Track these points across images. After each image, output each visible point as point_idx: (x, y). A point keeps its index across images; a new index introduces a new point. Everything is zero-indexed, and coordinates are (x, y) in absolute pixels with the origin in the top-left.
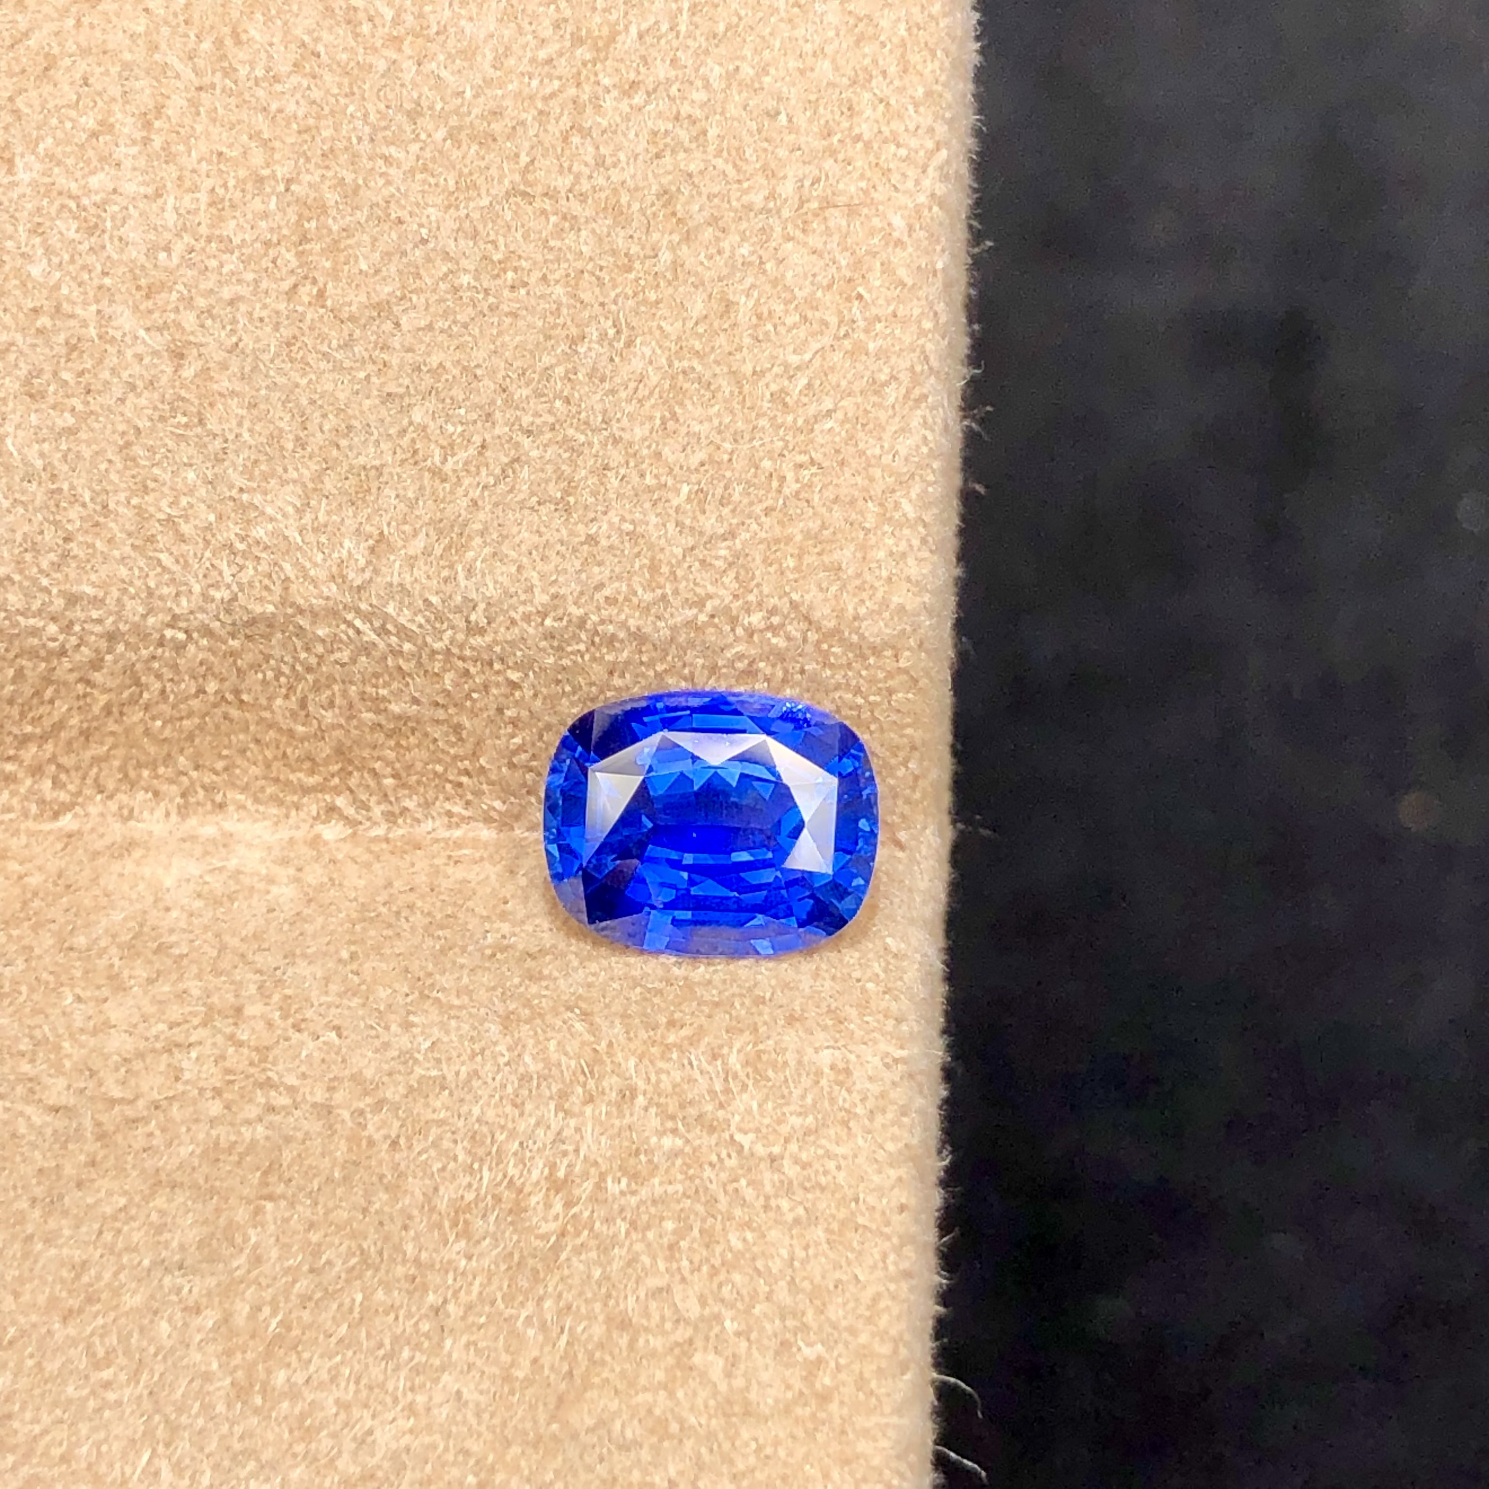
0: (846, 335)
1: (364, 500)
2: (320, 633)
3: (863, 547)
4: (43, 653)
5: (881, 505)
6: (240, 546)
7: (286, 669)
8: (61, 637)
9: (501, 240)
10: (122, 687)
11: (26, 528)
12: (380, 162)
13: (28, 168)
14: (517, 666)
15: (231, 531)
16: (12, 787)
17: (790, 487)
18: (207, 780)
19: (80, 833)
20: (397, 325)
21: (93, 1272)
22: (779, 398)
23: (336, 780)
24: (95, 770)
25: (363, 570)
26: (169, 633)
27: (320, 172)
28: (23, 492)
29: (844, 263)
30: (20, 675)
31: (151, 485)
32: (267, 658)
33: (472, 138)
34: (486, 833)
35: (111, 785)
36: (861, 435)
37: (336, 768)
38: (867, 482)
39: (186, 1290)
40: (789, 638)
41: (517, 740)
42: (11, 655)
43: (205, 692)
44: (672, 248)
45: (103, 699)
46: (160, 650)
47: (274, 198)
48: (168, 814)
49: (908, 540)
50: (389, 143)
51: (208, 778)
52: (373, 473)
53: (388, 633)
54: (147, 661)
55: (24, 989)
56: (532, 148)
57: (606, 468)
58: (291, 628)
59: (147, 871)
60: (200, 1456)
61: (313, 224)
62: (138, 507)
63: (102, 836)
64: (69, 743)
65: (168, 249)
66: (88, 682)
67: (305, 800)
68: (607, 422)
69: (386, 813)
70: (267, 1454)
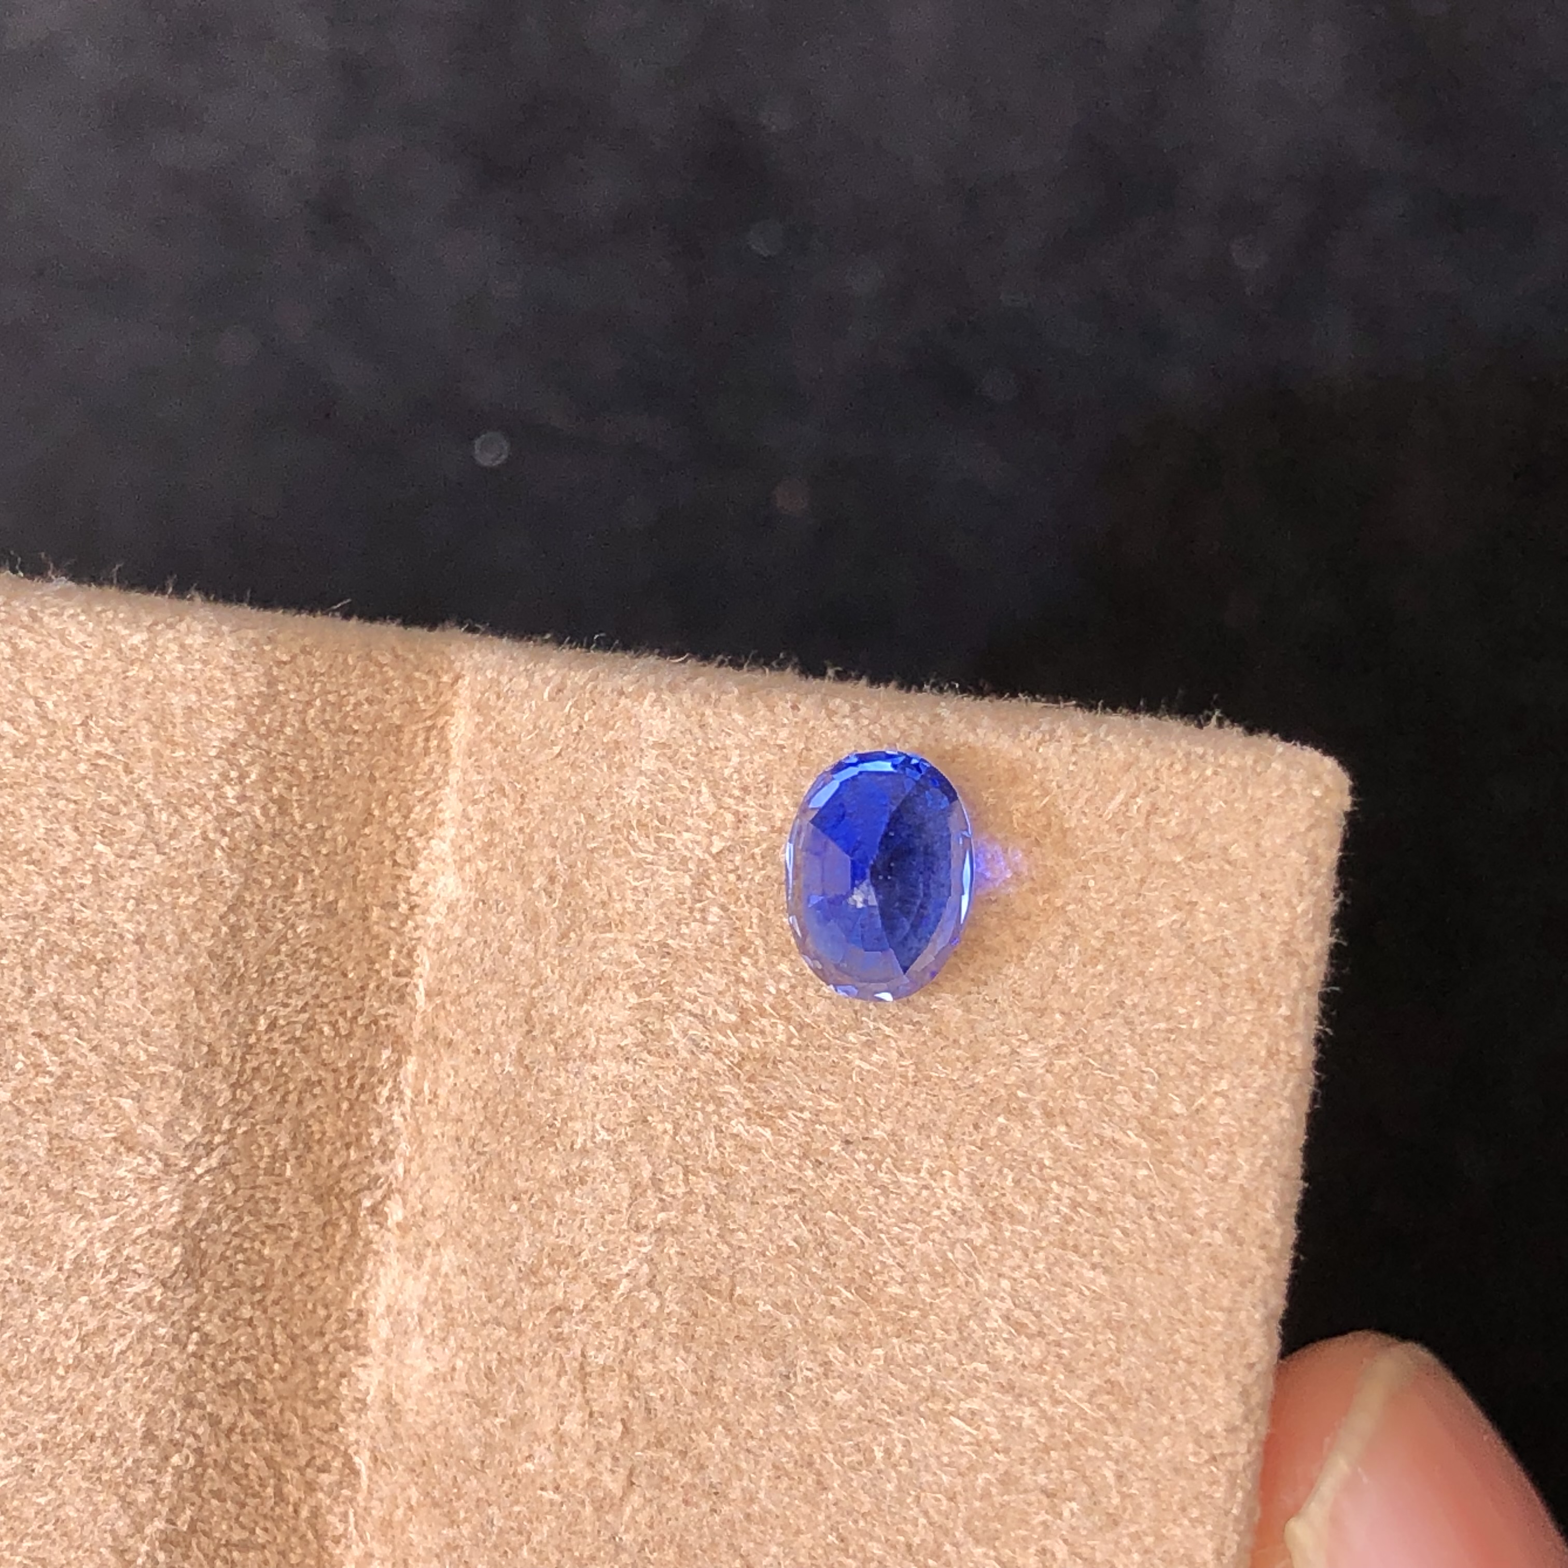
1: (81, 1153)
2: (205, 1205)
3: (172, 684)
4: (199, 1470)
5: (132, 664)
6: (114, 1275)
7: (236, 1242)
8: (186, 1451)
10: (239, 1398)
11: (77, 1477)
14: (254, 1021)
15: (99, 1282)
16: (323, 1511)
17: (107, 747)
18: (334, 1327)
19: (373, 1450)
21: (784, 1460)
22: (19, 751)
23: (347, 1204)
24: (315, 1431)
25: (149, 1159)
26: (191, 1348)
28: (42, 1477)
30: (218, 1494)
31: (47, 1355)
32: (223, 1258)
34: (411, 1065)
35: (332, 1418)
36: (62, 676)
37: (335, 1203)
38: (109, 675)
39: (809, 1374)
40: (251, 763)
41: (326, 1029)
42: (198, 1501)
43: (251, 1319)
45: (248, 1417)
46: (207, 1359)
48: (364, 1366)
49: (169, 641)
52: (56, 1143)
53: (210, 1142)
54: (217, 1372)
55: (516, 1509)
57: (71, 920)
58: (198, 1233)
59: (415, 1388)
60: (961, 1371)
62: (67, 1368)
63: (378, 1429)
64: (287, 1453)
66: (231, 1430)
67: (362, 1234)
68: (27, 916)
69: (383, 1160)
70: (964, 1309)
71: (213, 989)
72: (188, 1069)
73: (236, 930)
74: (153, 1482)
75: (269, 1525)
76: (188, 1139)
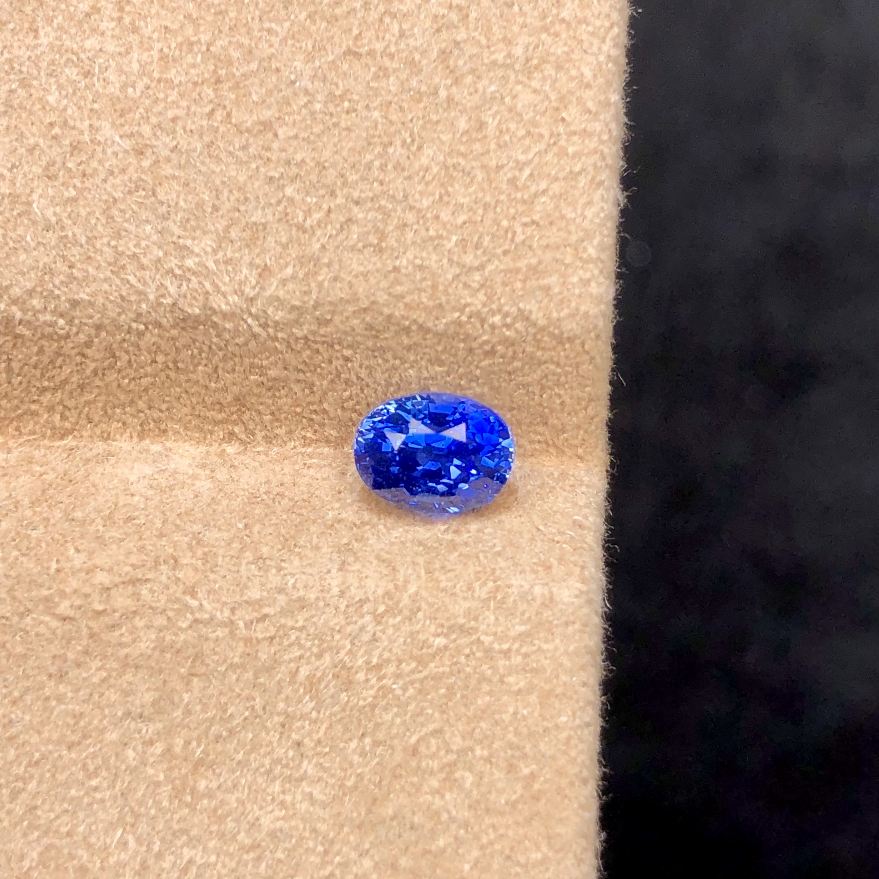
0: (555, 143)
1: (255, 244)
2: (227, 326)
3: (564, 276)
4: (55, 337)
5: (575, 249)
6: (178, 272)
7: (205, 348)
8: (67, 328)
9: (340, 84)
10: (104, 359)
11: (46, 259)
12: (265, 33)
13: (47, 35)
14: (350, 347)
15: (173, 263)
16: (36, 419)
17: (519, 238)
18: (155, 416)
20: (276, 135)
21: (87, 720)
22: (512, 182)
23: (235, 416)
24: (87, 409)
25: (254, 288)
26: (134, 325)
27: (227, 39)
28: (44, 237)
29: (553, 98)
30: (41, 351)
31: (124, 233)
32: (194, 341)
33: (323, 18)
34: (327, 450)
35: (96, 419)
36: (563, 205)
37: (235, 409)
38: (566, 235)
39: (144, 731)
40: (517, 331)
41: (347, 393)
42: (35, 339)
43: (156, 362)
44: (448, 88)
45: (93, 365)
46: (128, 337)
47: (200, 56)
48: (131, 437)
49: (592, 271)
50: (271, 21)
51: (156, 414)
52: (261, 227)
53: (268, 326)
54: (121, 342)
55: (43, 545)
56: (360, 25)
57: (405, 225)
58: (209, 323)
59: (119, 471)
60: (153, 833)
61: (224, 72)
62: (116, 247)
63: (91, 449)
64: (71, 393)
65: (134, 87)
66: (83, 355)
67: (216, 428)
68: (406, 197)
69: (266, 437)
70: (194, 832)
71: (368, 319)
72: (316, 307)
73: (407, 330)
74: (46, 308)
75: (24, 385)
76: (269, 312)
